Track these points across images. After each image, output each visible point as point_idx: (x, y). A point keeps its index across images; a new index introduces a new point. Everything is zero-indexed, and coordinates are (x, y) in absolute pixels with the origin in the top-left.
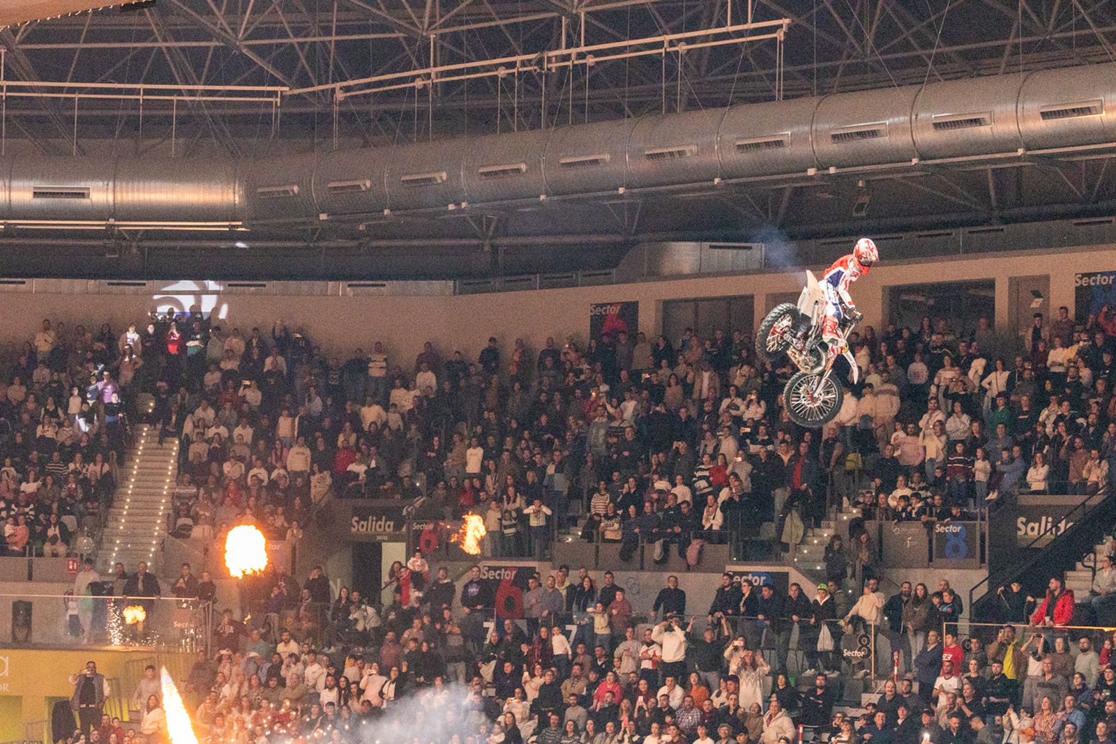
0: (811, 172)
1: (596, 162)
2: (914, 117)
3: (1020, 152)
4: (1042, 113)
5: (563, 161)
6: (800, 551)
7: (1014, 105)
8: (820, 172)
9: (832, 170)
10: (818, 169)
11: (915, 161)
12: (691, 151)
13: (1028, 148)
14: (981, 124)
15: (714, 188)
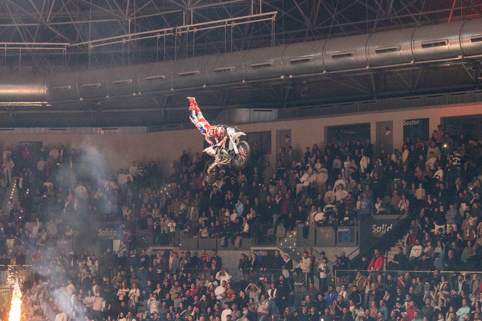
0: (282, 77)
1: (194, 74)
2: (324, 53)
3: (368, 67)
4: (376, 51)
5: (180, 74)
6: (284, 241)
7: (365, 48)
8: (286, 77)
9: (291, 76)
10: (285, 76)
11: (324, 72)
12: (233, 69)
13: (371, 66)
14: (351, 56)
15: (242, 85)
